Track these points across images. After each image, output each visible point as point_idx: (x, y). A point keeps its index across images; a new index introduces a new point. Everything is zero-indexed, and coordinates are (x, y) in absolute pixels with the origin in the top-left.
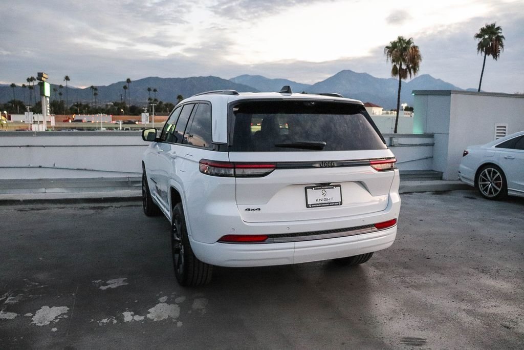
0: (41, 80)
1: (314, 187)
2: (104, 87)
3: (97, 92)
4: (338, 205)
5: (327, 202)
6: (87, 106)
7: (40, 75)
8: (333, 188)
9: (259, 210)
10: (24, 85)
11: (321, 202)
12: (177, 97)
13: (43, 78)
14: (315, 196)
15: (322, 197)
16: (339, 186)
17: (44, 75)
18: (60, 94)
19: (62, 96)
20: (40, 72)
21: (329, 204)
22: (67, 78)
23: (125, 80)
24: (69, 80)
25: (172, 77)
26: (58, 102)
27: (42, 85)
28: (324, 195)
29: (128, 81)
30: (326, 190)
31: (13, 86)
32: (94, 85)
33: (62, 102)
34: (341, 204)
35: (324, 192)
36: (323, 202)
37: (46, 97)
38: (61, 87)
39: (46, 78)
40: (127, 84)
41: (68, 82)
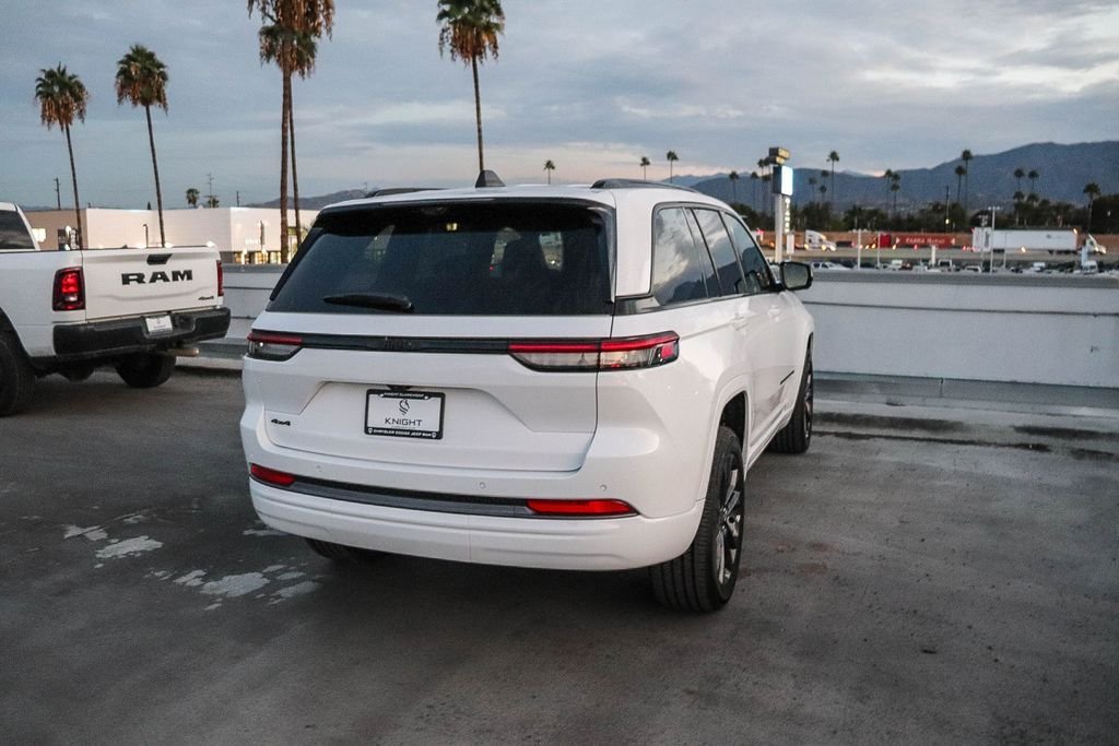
0: (775, 162)
1: (383, 392)
2: (923, 171)
3: (899, 183)
4: (431, 438)
5: (408, 427)
6: (875, 212)
7: (774, 152)
8: (423, 398)
9: (288, 423)
10: (754, 175)
11: (395, 426)
12: (1083, 188)
13: (778, 159)
14: (385, 411)
15: (399, 415)
16: (442, 396)
17: (782, 153)
18: (823, 189)
19: (827, 193)
20: (774, 145)
21: (411, 434)
22: (834, 156)
23: (959, 155)
24: (838, 159)
25: (1089, 141)
26: (818, 205)
27: (778, 171)
28: (404, 411)
29: (967, 155)
30: (409, 400)
31: (733, 176)
32: (893, 170)
33: (827, 206)
34: (439, 436)
35: (403, 404)
36: (401, 426)
37: (784, 195)
38: (825, 173)
39: (785, 158)
40: (963, 164)
41: (836, 163)
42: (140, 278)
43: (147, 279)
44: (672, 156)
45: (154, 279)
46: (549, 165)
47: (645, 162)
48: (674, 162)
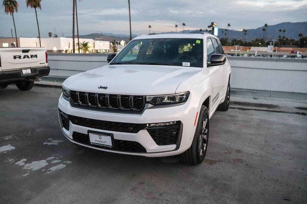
0: (213, 26)
2: (253, 30)
3: (247, 33)
6: (240, 41)
7: (212, 24)
10: (207, 30)
12: (298, 35)
13: (214, 26)
17: (215, 24)
18: (226, 34)
20: (212, 22)
22: (229, 25)
23: (264, 25)
26: (224, 39)
27: (213, 29)
29: (266, 25)
31: (201, 30)
32: (245, 29)
33: (227, 39)
38: (226, 30)
39: (216, 25)
40: (265, 28)
41: (229, 27)
42: (20, 57)
43: (22, 57)
44: (184, 24)
45: (24, 57)
46: (150, 27)
47: (176, 26)
48: (185, 26)
